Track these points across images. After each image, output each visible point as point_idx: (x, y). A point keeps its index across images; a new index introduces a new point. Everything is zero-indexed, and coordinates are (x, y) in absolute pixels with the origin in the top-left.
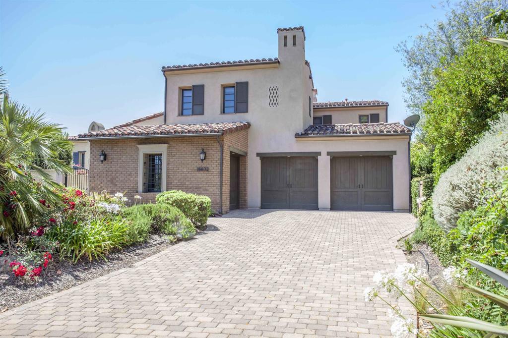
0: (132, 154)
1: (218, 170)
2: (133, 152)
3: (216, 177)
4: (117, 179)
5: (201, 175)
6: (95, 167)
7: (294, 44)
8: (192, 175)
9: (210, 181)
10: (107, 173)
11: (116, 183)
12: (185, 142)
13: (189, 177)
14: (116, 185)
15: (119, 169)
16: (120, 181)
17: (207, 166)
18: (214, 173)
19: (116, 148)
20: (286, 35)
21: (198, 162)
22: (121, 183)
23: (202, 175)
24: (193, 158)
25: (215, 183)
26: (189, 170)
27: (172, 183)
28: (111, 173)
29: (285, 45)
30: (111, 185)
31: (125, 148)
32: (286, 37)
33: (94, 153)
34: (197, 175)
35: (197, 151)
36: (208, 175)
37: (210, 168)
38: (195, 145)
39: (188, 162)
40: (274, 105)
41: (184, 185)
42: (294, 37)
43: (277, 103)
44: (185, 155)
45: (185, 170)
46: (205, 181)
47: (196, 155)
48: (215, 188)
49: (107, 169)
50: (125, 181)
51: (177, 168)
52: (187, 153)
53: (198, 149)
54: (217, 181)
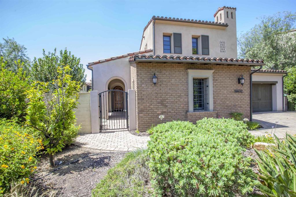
0: (181, 78)
1: (248, 92)
2: (182, 76)
3: (247, 97)
4: (167, 101)
5: (236, 95)
6: (143, 89)
7: (232, 17)
8: (231, 95)
9: (243, 100)
10: (157, 95)
11: (166, 104)
12: (225, 70)
13: (229, 97)
14: (167, 106)
15: (168, 91)
16: (170, 102)
17: (241, 89)
18: (246, 94)
19: (165, 72)
20: (227, 11)
21: (234, 85)
22: (171, 104)
23: (238, 95)
24: (231, 82)
25: (246, 102)
26: (228, 92)
27: (216, 103)
28: (161, 95)
29: (228, 17)
30: (162, 106)
31: (174, 72)
32: (227, 12)
33: (141, 76)
34: (234, 95)
35: (234, 77)
36: (241, 95)
37: (243, 90)
38: (232, 72)
39: (227, 85)
40: (223, 52)
41: (225, 104)
42: (232, 13)
43: (224, 51)
44: (225, 80)
45: (226, 92)
46: (240, 100)
47: (232, 80)
48: (247, 105)
49: (157, 91)
50: (175, 102)
51: (220, 91)
52: (227, 78)
53: (234, 75)
54: (248, 100)
